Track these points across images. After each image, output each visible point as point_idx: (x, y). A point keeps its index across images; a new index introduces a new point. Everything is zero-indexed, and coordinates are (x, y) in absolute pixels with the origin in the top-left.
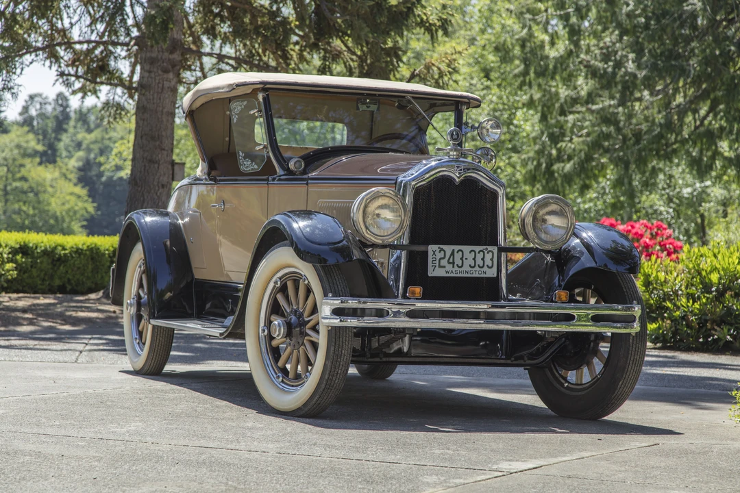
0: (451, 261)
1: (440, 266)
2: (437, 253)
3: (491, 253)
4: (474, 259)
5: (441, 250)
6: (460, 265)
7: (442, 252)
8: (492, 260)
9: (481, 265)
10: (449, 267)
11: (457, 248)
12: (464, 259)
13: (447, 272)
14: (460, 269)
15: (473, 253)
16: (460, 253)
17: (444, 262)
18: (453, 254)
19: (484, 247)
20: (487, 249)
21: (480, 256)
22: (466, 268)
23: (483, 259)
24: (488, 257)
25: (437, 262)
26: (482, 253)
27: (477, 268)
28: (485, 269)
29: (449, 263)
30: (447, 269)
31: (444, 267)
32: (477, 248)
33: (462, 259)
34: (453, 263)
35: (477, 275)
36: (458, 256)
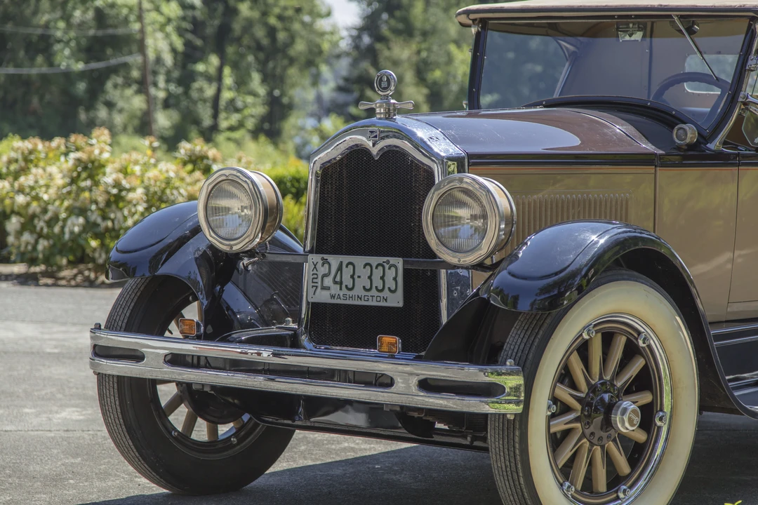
0: (338, 279)
1: (324, 288)
2: (319, 266)
3: (393, 269)
4: (370, 277)
5: (325, 261)
6: (350, 286)
7: (326, 266)
8: (395, 279)
9: (380, 287)
10: (335, 289)
11: (346, 259)
12: (356, 277)
13: (333, 297)
14: (351, 293)
15: (368, 267)
16: (351, 267)
17: (328, 282)
18: (340, 269)
19: (385, 259)
20: (388, 262)
21: (378, 273)
22: (358, 291)
23: (382, 278)
24: (390, 274)
25: (319, 280)
26: (380, 268)
27: (374, 292)
28: (386, 293)
29: (335, 283)
30: (333, 292)
31: (328, 288)
32: (375, 260)
33: (352, 277)
34: (341, 283)
35: (374, 303)
36: (347, 272)
